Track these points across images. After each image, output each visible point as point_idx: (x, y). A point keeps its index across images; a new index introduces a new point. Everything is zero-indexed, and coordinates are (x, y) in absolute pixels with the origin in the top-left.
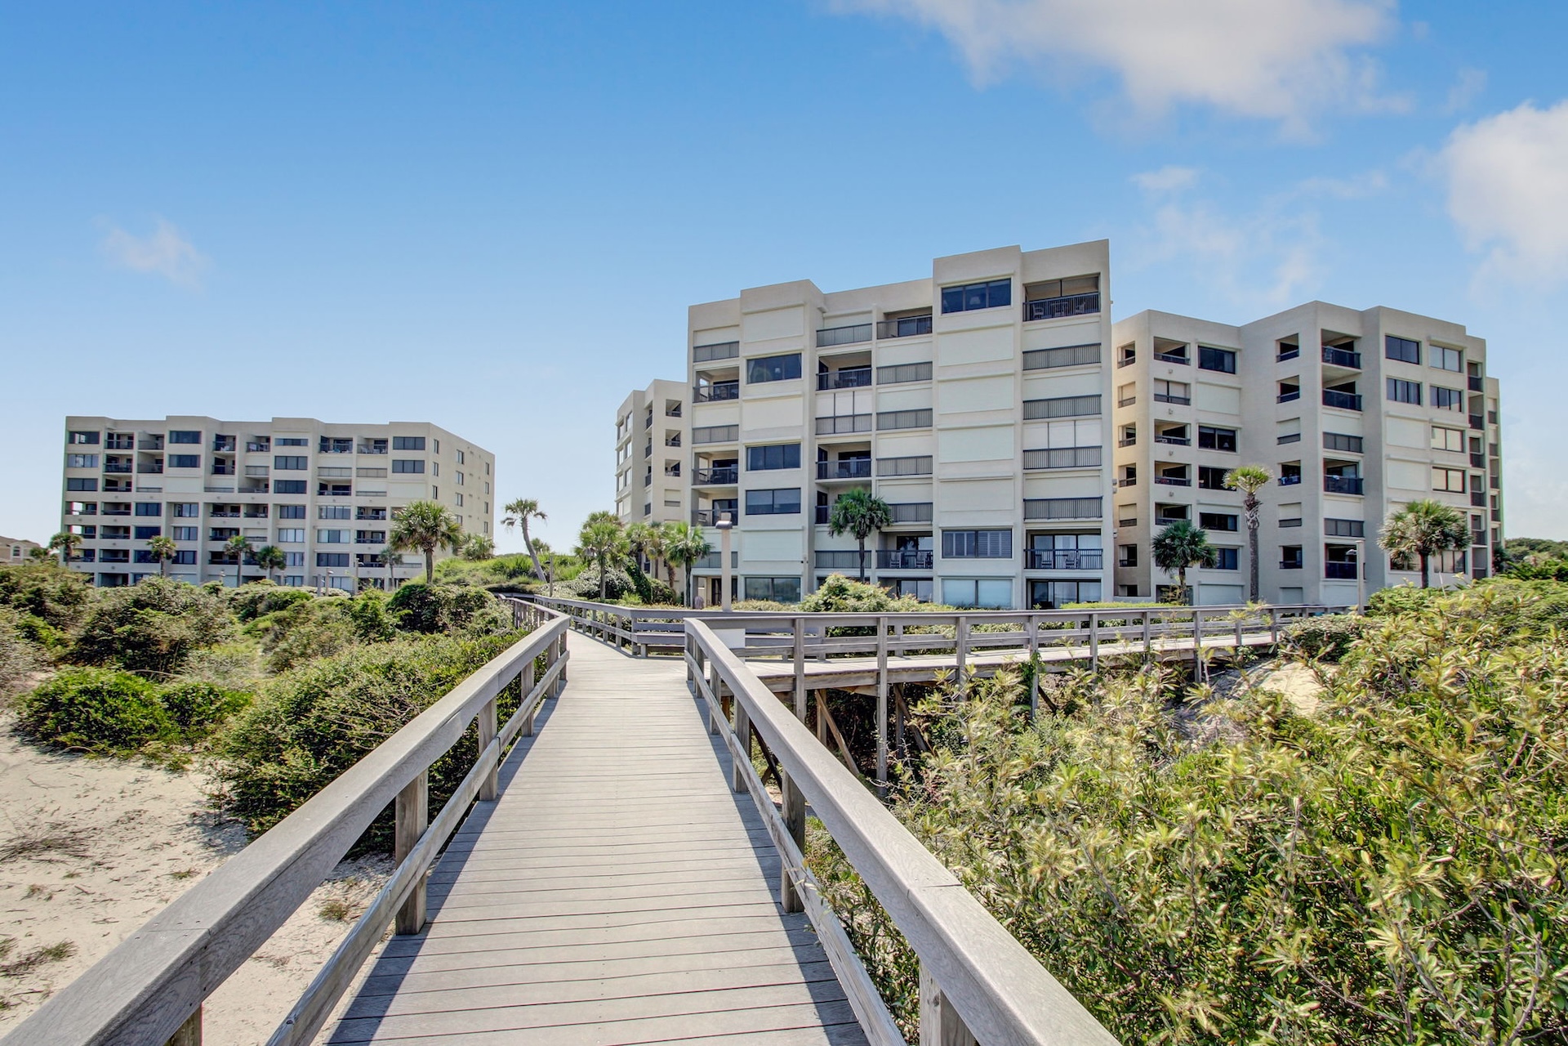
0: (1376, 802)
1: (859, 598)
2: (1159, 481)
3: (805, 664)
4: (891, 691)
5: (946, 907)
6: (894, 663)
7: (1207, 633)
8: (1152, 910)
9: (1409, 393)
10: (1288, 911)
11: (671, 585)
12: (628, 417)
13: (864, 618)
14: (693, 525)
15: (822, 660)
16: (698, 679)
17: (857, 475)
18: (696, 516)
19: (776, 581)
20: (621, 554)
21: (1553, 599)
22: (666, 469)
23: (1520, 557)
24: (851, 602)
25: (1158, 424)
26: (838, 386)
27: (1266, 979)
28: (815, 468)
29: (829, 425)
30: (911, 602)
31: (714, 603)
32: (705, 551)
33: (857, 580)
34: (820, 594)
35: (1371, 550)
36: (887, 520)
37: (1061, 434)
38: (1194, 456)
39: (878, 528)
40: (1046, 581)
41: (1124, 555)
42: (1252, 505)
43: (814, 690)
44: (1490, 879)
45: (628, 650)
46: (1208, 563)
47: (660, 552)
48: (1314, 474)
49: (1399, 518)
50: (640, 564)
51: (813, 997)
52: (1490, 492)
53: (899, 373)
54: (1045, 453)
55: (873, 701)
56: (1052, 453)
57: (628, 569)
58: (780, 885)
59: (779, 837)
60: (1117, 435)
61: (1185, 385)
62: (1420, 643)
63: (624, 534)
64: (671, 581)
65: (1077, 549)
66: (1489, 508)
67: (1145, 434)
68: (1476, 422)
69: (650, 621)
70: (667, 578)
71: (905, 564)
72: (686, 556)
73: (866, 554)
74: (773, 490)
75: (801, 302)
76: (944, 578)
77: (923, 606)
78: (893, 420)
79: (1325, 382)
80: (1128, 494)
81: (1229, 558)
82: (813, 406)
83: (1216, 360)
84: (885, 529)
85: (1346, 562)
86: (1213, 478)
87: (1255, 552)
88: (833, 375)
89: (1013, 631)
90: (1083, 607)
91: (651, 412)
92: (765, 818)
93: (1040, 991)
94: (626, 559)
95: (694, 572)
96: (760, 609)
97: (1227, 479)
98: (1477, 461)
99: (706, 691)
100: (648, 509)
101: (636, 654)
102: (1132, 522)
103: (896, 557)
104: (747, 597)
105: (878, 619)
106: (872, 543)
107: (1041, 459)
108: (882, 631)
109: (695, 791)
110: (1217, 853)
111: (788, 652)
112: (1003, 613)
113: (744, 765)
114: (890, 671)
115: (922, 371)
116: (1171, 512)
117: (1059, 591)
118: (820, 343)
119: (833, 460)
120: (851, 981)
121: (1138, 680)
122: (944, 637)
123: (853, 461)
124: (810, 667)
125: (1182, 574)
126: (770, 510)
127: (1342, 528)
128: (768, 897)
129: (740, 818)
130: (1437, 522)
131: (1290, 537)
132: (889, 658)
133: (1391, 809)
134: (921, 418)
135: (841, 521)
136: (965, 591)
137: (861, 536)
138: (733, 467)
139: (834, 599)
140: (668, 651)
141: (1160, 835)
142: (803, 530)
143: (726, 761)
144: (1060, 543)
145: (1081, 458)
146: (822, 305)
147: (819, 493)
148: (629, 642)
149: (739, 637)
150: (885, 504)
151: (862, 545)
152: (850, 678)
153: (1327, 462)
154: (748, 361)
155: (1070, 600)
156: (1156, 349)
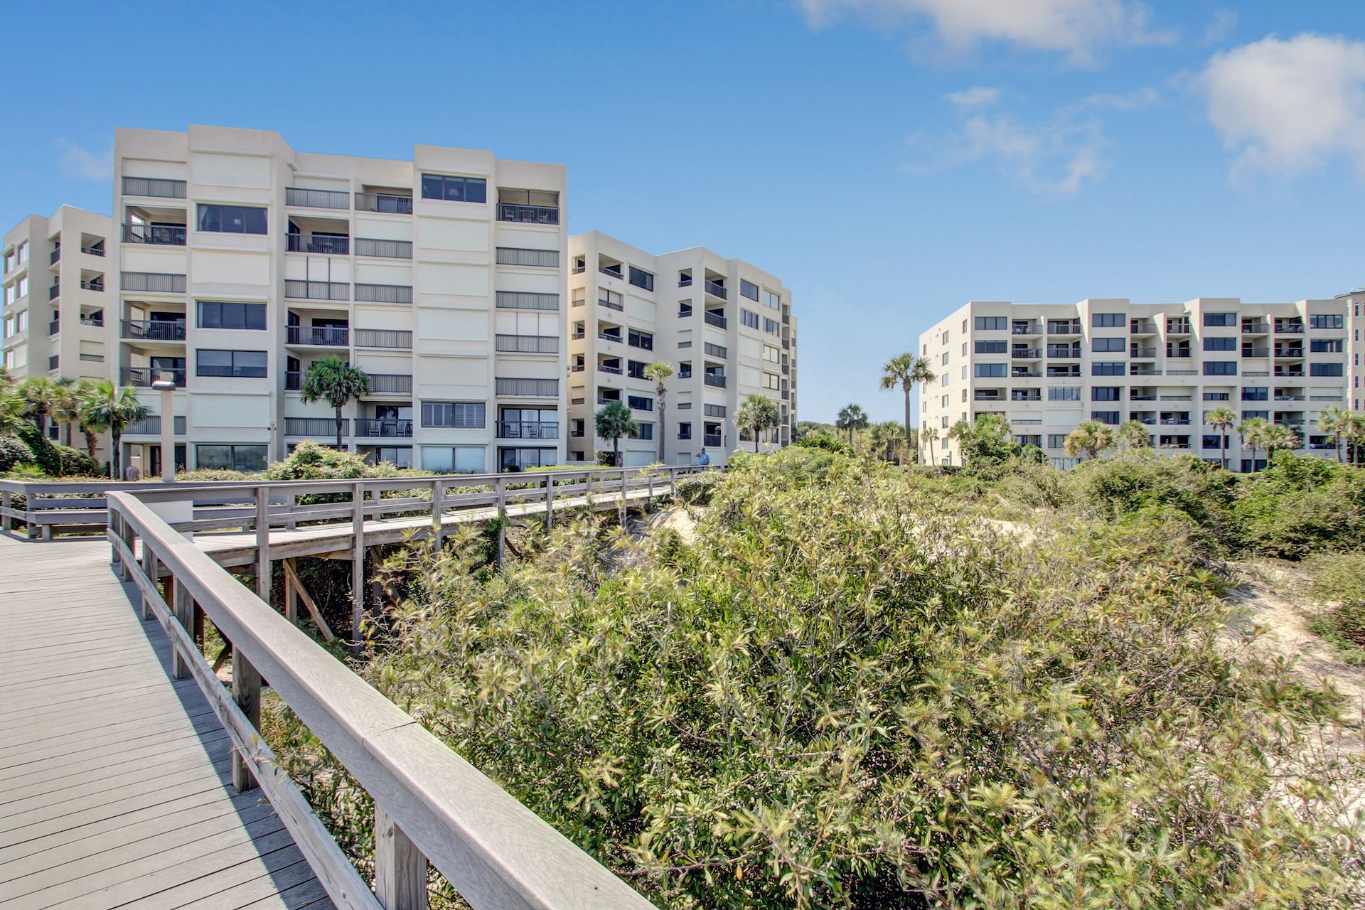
0: (717, 598)
1: (334, 465)
2: (600, 369)
3: (270, 534)
4: (368, 554)
5: (400, 745)
6: (369, 527)
7: (631, 488)
8: (576, 704)
9: (752, 320)
10: (664, 684)
11: (91, 453)
12: (21, 247)
13: (339, 484)
14: (122, 384)
15: (291, 529)
16: (126, 560)
17: (334, 342)
18: (126, 374)
19: (236, 449)
20: (12, 416)
21: (818, 459)
22: (82, 316)
23: (804, 433)
24: (325, 469)
25: (601, 324)
26: (311, 249)
27: (652, 735)
28: (285, 332)
29: (301, 289)
30: (389, 468)
31: (153, 473)
32: (141, 415)
33: (332, 447)
34: (289, 462)
35: (729, 427)
36: (366, 390)
37: (527, 323)
38: (624, 351)
39: (357, 397)
40: (513, 449)
41: (574, 428)
42: (661, 391)
43: (281, 561)
44: (774, 636)
45: (24, 533)
46: (633, 435)
47: (74, 415)
48: (699, 371)
49: (745, 405)
50: (42, 428)
51: (268, 868)
52: (792, 391)
53: (377, 248)
54: (514, 339)
55: (348, 565)
56: (520, 339)
57: (23, 435)
58: (232, 766)
59: (228, 717)
60: (571, 330)
61: (620, 295)
62: (746, 489)
63: (15, 391)
64: (91, 449)
65: (539, 422)
66: (790, 401)
67: (591, 330)
68: (786, 345)
69: (59, 496)
70: (86, 446)
71: (384, 433)
72: (115, 421)
73: (343, 422)
74: (233, 351)
75: (268, 153)
76: (423, 446)
77: (401, 472)
78: (373, 293)
79: (706, 306)
80: (578, 378)
81: (645, 431)
82: (281, 268)
83: (642, 279)
84: (363, 398)
85: (716, 435)
86: (637, 370)
87: (663, 427)
88: (306, 237)
89: (485, 492)
90: (543, 469)
91: (58, 245)
92: (211, 700)
93: (478, 795)
94: (18, 422)
95: (124, 438)
96: (216, 479)
97: (646, 371)
98: (785, 370)
99: (137, 572)
100: (54, 362)
101: (33, 538)
102: (581, 401)
103: (376, 425)
104: (199, 466)
105: (354, 485)
106: (350, 411)
107: (510, 344)
108: (358, 496)
109: (119, 687)
110: (619, 650)
111: (249, 522)
112: (477, 476)
113: (185, 648)
114: (366, 534)
115: (402, 249)
116: (610, 394)
117: (524, 457)
118: (290, 202)
119: (306, 326)
120: (308, 840)
121: (573, 525)
122: (421, 499)
123: (329, 328)
124: (275, 537)
125: (616, 443)
126: (229, 372)
127: (715, 411)
128: (217, 782)
129: (181, 707)
130: (764, 409)
131: (685, 416)
132: (365, 523)
133: (724, 602)
134: (401, 295)
135: (316, 388)
136: (443, 458)
137: (338, 404)
138: (179, 322)
139: (305, 467)
140: (85, 531)
141: (581, 646)
142: (270, 395)
143: (164, 648)
144: (525, 415)
145: (543, 345)
146: (292, 161)
147: (289, 358)
148: (24, 523)
149: (184, 510)
150: (363, 374)
151: (339, 413)
152: (323, 545)
153: (707, 363)
154: (199, 205)
155: (533, 464)
156: (600, 263)
